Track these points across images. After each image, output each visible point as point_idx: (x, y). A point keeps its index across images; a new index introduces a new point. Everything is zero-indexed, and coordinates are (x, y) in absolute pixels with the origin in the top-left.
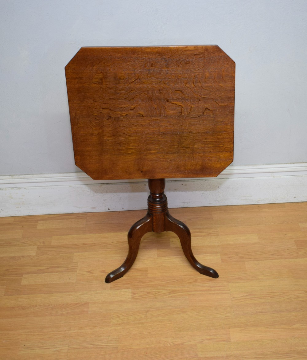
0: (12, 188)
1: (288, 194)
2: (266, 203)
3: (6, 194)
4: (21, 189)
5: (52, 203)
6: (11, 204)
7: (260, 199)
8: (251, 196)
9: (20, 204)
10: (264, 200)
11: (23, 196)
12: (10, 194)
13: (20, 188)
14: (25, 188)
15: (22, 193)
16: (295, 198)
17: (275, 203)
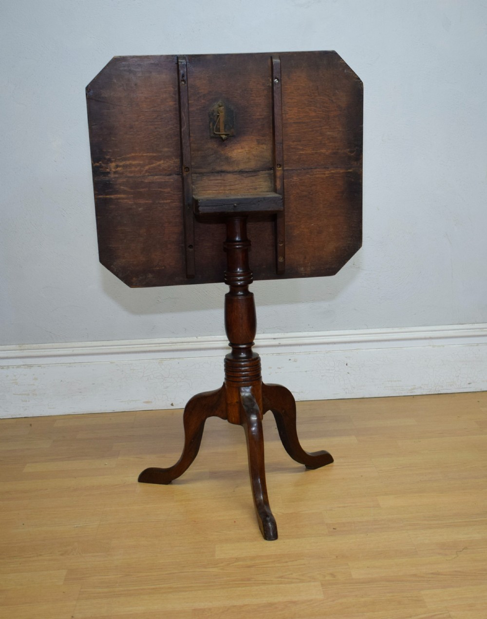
0: (18, 367)
1: (458, 376)
2: (424, 393)
3: (7, 376)
4: (32, 367)
5: (80, 392)
6: (14, 394)
7: (414, 386)
8: (401, 381)
9: (28, 395)
10: (421, 387)
11: (36, 379)
12: (15, 376)
13: (30, 366)
14: (39, 366)
15: (34, 375)
16: (471, 385)
17: (439, 393)
